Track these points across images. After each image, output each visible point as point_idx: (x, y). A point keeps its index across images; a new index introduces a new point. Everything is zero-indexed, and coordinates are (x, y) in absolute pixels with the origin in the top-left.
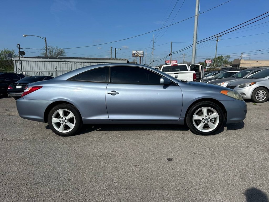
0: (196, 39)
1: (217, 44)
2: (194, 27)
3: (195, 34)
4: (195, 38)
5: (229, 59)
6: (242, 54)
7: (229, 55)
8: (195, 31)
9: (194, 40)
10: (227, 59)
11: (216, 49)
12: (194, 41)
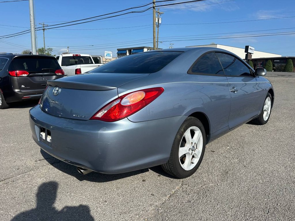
0: (34, 24)
1: (44, 33)
2: (30, 8)
3: (32, 18)
4: (32, 22)
5: (52, 52)
6: (68, 47)
7: (51, 48)
8: (32, 14)
9: (32, 24)
10: (50, 52)
11: (44, 40)
12: (32, 27)
